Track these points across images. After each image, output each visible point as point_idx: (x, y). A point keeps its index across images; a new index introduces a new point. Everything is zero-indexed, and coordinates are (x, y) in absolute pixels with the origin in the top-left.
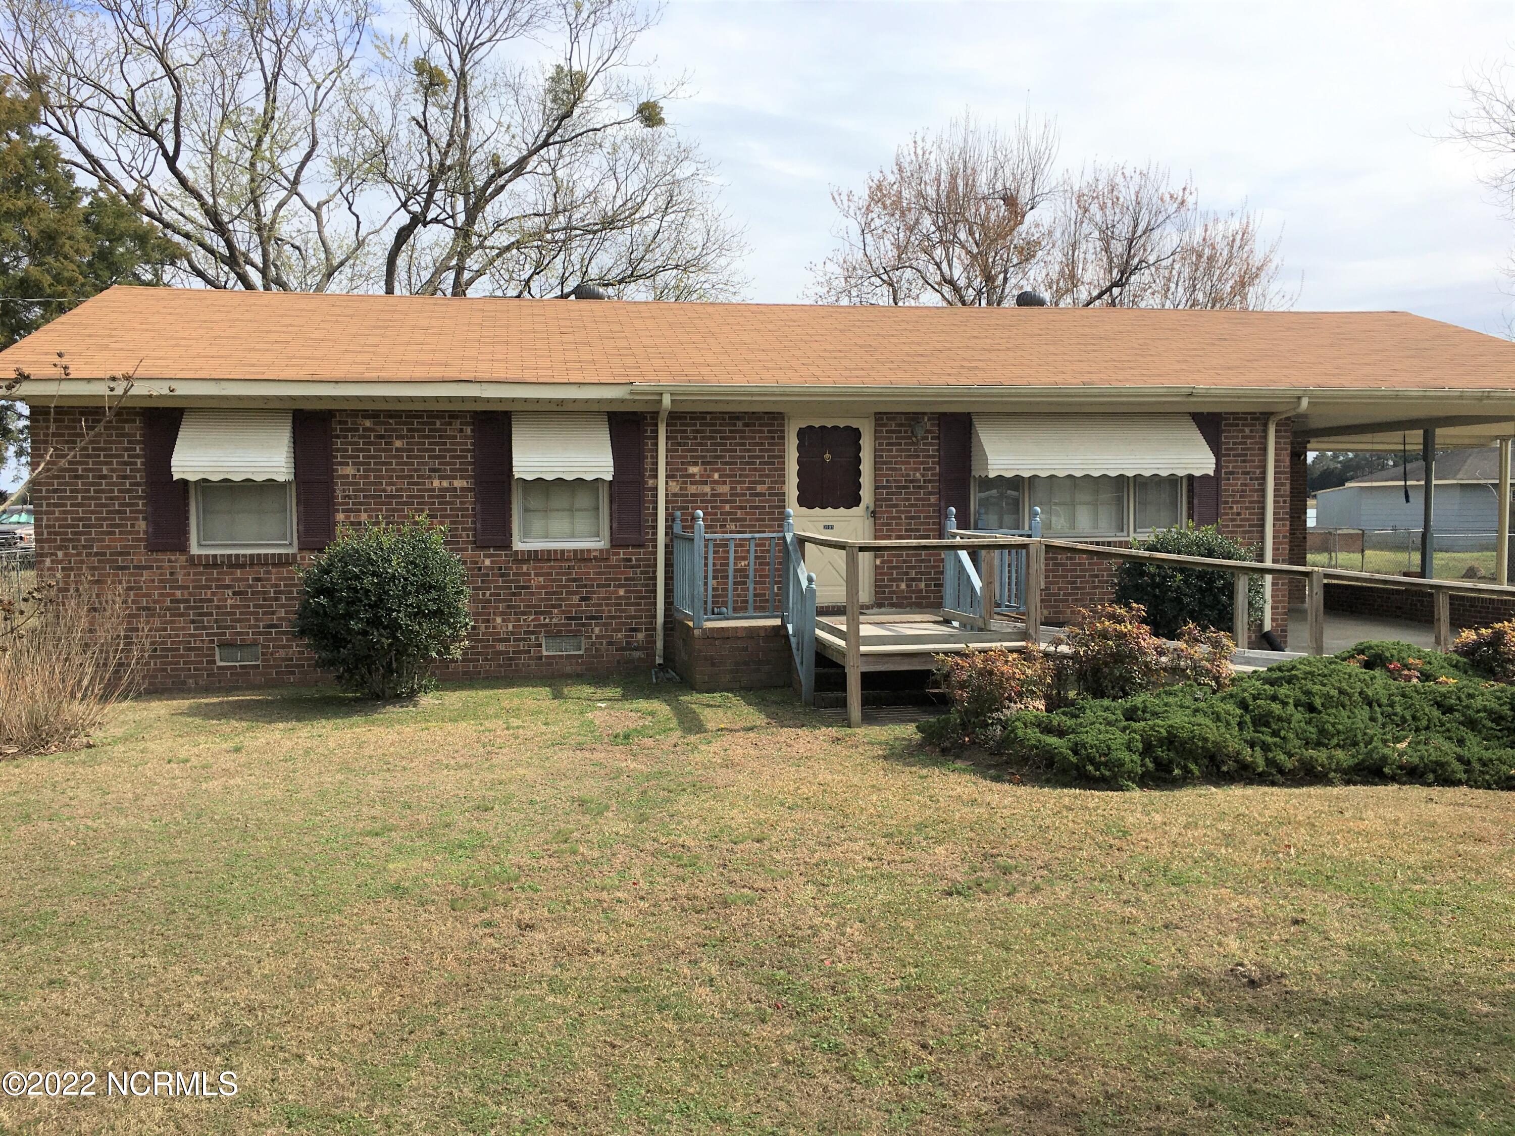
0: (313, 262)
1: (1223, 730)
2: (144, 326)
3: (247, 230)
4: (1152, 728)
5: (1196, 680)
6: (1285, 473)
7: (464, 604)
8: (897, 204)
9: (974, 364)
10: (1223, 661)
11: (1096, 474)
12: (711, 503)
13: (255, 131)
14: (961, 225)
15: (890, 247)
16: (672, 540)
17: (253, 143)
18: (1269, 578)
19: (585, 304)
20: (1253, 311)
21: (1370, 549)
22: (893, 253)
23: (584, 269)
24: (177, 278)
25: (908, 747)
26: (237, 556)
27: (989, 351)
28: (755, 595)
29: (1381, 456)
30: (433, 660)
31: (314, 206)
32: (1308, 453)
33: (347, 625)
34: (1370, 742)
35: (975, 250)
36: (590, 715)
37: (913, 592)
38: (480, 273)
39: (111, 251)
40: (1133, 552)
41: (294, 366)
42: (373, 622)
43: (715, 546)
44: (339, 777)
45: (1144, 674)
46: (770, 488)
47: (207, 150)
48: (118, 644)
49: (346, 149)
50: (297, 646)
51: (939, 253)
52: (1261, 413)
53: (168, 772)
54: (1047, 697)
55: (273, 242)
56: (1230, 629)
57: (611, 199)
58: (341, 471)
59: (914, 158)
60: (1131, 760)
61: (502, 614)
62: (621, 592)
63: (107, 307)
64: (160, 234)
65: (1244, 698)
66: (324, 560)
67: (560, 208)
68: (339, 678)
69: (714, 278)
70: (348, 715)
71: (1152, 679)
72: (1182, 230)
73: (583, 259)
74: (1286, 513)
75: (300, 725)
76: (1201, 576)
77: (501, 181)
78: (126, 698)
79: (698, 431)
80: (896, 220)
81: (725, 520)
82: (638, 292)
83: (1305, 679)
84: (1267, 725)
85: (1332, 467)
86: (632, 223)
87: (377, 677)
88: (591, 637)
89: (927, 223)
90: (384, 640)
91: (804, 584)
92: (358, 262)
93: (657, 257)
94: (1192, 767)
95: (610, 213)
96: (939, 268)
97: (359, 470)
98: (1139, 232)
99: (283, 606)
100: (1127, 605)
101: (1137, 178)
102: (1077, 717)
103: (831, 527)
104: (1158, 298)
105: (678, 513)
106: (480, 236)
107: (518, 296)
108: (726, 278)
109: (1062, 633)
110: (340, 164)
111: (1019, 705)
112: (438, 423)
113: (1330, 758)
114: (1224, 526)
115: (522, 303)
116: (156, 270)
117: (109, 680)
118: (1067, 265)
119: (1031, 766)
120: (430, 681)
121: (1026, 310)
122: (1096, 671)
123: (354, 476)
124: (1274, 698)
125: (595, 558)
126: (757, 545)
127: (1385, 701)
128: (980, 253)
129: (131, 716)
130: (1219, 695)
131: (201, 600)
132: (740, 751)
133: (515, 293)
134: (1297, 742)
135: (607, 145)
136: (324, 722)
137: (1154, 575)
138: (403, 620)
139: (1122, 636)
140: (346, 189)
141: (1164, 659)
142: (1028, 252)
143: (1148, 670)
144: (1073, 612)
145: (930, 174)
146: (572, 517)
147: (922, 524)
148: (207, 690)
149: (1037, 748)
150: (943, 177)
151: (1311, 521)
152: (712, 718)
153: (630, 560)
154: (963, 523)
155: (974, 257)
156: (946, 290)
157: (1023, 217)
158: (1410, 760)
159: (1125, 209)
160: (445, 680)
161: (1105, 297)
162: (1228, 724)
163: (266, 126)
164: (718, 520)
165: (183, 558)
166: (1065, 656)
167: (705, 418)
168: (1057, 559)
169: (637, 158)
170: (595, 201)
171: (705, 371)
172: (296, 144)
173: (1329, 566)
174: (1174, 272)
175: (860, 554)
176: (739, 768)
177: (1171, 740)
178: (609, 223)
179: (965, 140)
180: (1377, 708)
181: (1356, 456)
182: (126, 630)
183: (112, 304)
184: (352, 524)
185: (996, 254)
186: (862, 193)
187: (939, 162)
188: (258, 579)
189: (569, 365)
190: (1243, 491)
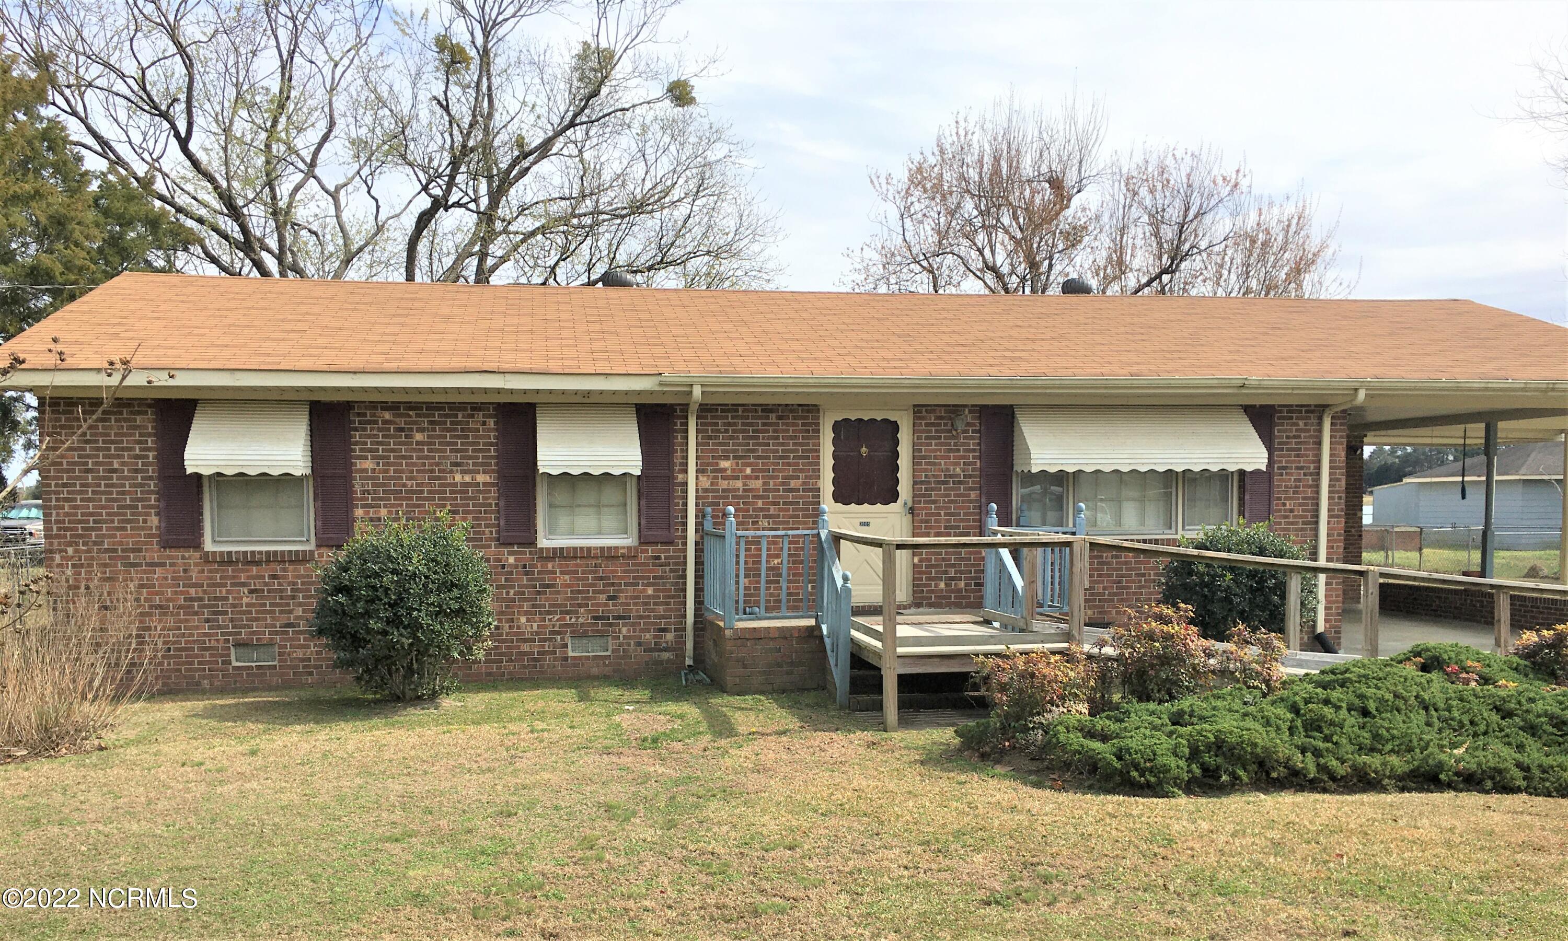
0: (330, 248)
1: (1273, 735)
2: (156, 315)
3: (263, 214)
4: (1199, 733)
5: (1245, 683)
6: (1340, 468)
7: (488, 604)
8: (938, 187)
9: (1017, 354)
10: (1274, 664)
11: (1143, 469)
12: (744, 499)
13: (269, 110)
14: (1004, 209)
15: (930, 232)
16: (702, 537)
17: (269, 124)
18: (1322, 577)
19: (613, 292)
20: (1308, 299)
21: (1428, 546)
22: (933, 238)
23: (612, 256)
24: (191, 264)
25: (946, 751)
26: (253, 552)
27: (1033, 340)
28: (789, 594)
29: (1441, 450)
30: (455, 661)
31: (332, 189)
32: (1365, 448)
33: (365, 625)
34: (1426, 748)
35: (1019, 235)
36: (617, 718)
37: (952, 591)
38: (503, 260)
39: (121, 236)
40: (1182, 550)
41: (310, 355)
42: (393, 621)
43: (747, 543)
44: (358, 781)
45: (1192, 677)
46: (804, 483)
47: (220, 132)
48: (130, 644)
49: (364, 130)
50: (315, 646)
51: (981, 238)
52: (1316, 406)
53: (182, 775)
54: (1091, 701)
55: (289, 227)
56: (1281, 630)
57: (640, 182)
58: (360, 464)
59: (955, 139)
60: (1177, 766)
61: (526, 613)
62: (650, 591)
63: (117, 294)
64: (173, 219)
65: (1295, 702)
66: (342, 556)
67: (587, 192)
68: (358, 679)
69: (747, 265)
70: (368, 717)
71: (1200, 682)
72: (1234, 214)
73: (610, 245)
74: (1342, 510)
75: (318, 727)
76: (1252, 575)
77: (525, 164)
78: (139, 699)
79: (729, 424)
80: (937, 204)
81: (757, 516)
82: (667, 279)
83: (1359, 682)
84: (1319, 729)
85: (1390, 462)
86: (663, 208)
87: (398, 678)
88: (618, 638)
89: (969, 207)
90: (404, 640)
91: (839, 582)
92: (377, 248)
93: (688, 243)
94: (1241, 773)
95: (639, 197)
96: (982, 254)
97: (378, 464)
98: (1191, 216)
99: (300, 605)
100: (1175, 605)
101: (1188, 159)
102: (1122, 721)
103: (868, 524)
104: (1209, 285)
105: (709, 509)
106: (504, 220)
107: (544, 284)
108: (760, 264)
109: (1106, 634)
110: (359, 145)
111: (1061, 709)
112: (460, 416)
113: (1384, 764)
114: (1276, 523)
115: (548, 291)
116: (168, 256)
117: (121, 680)
118: (1115, 252)
119: (1073, 772)
120: (452, 683)
121: (1073, 299)
122: (1141, 673)
123: (374, 470)
124: (1327, 702)
125: (623, 556)
126: (790, 543)
127: (1442, 705)
128: (1023, 238)
129: (144, 718)
130: (1269, 698)
131: (216, 598)
132: (771, 755)
133: (540, 280)
134: (1350, 748)
135: (636, 125)
136: (343, 724)
137: (1203, 574)
138: (425, 621)
139: (1168, 637)
140: (365, 172)
141: (1212, 661)
142: (1074, 237)
143: (1196, 672)
144: (1118, 613)
145: (972, 155)
146: (599, 514)
147: (962, 520)
148: (222, 691)
149: (1080, 753)
150: (986, 159)
151: (1367, 518)
152: (744, 721)
153: (658, 558)
154: (1005, 520)
155: (1018, 242)
156: (989, 277)
157: (1069, 200)
158: (1468, 766)
159: (1176, 192)
160: (468, 682)
161: (1155, 284)
162: (1278, 728)
163: (282, 106)
164: (750, 517)
165: (197, 554)
166: (1109, 659)
167: (737, 411)
168: (1102, 557)
169: (667, 139)
170: (623, 185)
171: (736, 361)
172: (313, 125)
173: (1386, 565)
174: (1227, 259)
175: (898, 552)
176: (771, 773)
177: (1219, 746)
178: (638, 207)
179: (1010, 120)
180: (1433, 713)
181: (1415, 451)
182: (138, 629)
183: (122, 292)
184: (371, 520)
185: (1041, 239)
186: (901, 175)
187: (981, 143)
188: (274, 577)
189: (596, 355)
190: (1296, 487)
